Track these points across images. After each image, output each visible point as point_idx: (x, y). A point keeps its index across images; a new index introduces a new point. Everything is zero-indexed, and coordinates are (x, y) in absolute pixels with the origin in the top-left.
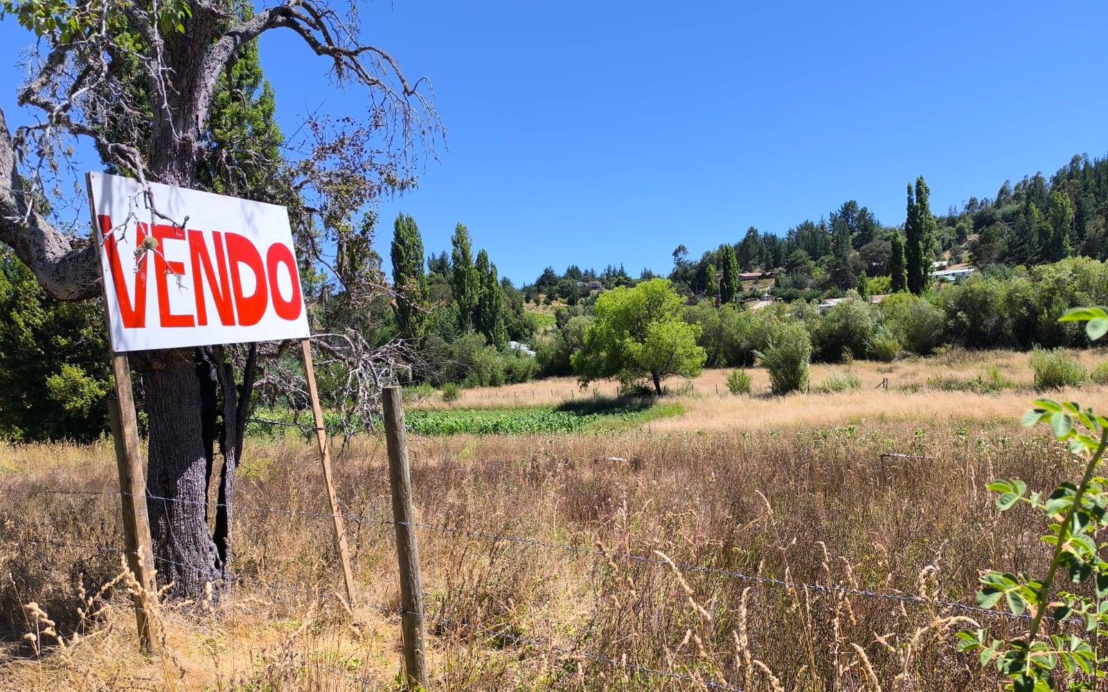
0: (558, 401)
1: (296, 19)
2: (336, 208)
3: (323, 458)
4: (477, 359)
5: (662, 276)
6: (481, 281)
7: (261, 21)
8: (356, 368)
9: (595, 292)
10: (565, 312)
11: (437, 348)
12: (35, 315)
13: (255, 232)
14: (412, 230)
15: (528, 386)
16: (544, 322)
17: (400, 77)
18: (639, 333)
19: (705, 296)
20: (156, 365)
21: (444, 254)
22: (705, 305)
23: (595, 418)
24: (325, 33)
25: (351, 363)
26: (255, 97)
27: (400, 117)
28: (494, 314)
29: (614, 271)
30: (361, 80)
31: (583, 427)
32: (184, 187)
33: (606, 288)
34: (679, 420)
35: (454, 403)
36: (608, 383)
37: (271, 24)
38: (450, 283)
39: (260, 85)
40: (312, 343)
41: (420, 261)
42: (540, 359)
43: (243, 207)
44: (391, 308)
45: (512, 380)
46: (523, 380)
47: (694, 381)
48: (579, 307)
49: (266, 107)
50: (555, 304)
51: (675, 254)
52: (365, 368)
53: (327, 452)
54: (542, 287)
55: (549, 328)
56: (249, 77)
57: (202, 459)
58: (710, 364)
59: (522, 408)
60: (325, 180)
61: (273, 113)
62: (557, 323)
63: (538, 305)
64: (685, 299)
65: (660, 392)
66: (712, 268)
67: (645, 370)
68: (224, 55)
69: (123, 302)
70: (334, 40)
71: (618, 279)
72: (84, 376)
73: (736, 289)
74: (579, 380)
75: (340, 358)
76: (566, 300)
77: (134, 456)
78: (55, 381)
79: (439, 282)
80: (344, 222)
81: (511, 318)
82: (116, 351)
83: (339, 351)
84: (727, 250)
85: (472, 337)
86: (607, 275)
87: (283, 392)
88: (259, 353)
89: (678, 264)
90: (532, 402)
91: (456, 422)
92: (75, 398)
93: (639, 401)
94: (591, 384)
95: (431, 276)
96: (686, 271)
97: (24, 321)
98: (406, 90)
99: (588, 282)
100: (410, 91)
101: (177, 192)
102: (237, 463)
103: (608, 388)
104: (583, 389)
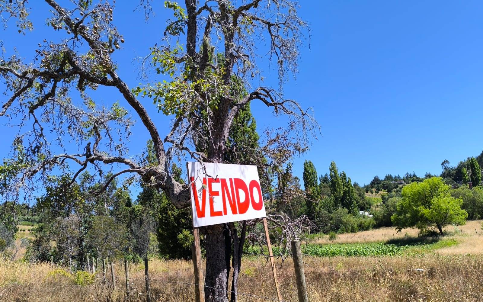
0: (386, 239)
1: (260, 95)
2: (276, 163)
3: (273, 270)
4: (344, 220)
5: (436, 175)
6: (344, 185)
7: (247, 98)
8: (286, 229)
9: (401, 185)
10: (386, 196)
11: (326, 216)
12: (175, 212)
13: (245, 177)
14: (311, 166)
15: (370, 232)
16: (376, 201)
17: (300, 109)
18: (427, 205)
19: (462, 184)
20: (209, 231)
21: (326, 175)
22: (463, 188)
23: (407, 247)
24: (271, 98)
25: (283, 227)
26: (249, 124)
27: (301, 124)
28: (351, 199)
29: (410, 175)
30: (285, 113)
31: (401, 252)
32: (219, 163)
33: (407, 183)
34: (455, 248)
35: (335, 241)
36: (412, 230)
37: (251, 98)
38: (329, 187)
39: (251, 119)
40: (267, 219)
41: (316, 179)
42: (376, 219)
43: (240, 168)
44: (304, 200)
45: (362, 229)
46: (367, 229)
47: (462, 227)
48: (394, 193)
49: (253, 127)
50: (380, 192)
51: (443, 164)
52: (289, 229)
53: (274, 267)
54: (373, 185)
55: (379, 204)
56: (247, 117)
57: (225, 269)
58: (471, 218)
59: (368, 243)
60: (272, 153)
61: (256, 129)
62: (382, 201)
63: (372, 194)
64: (450, 186)
65: (442, 234)
66: (465, 170)
67: (432, 222)
68: (234, 113)
69: (198, 208)
70: (274, 100)
71: (413, 179)
72: (190, 234)
73: (480, 179)
74: (396, 228)
75: (279, 225)
76: (386, 190)
77: (200, 269)
78: (180, 236)
79: (325, 187)
80: (280, 168)
81: (359, 200)
82: (195, 227)
83: (279, 222)
84: (472, 159)
85: (341, 210)
86: (406, 177)
87: (257, 241)
88: (247, 224)
89: (445, 169)
90: (372, 240)
91: (336, 250)
92: (186, 242)
93: (431, 238)
94: (403, 230)
95: (321, 185)
96: (450, 172)
97: (171, 213)
98: (303, 114)
99: (397, 181)
100: (304, 114)
101: (217, 165)
102: (239, 271)
103: (413, 232)
104: (399, 232)
